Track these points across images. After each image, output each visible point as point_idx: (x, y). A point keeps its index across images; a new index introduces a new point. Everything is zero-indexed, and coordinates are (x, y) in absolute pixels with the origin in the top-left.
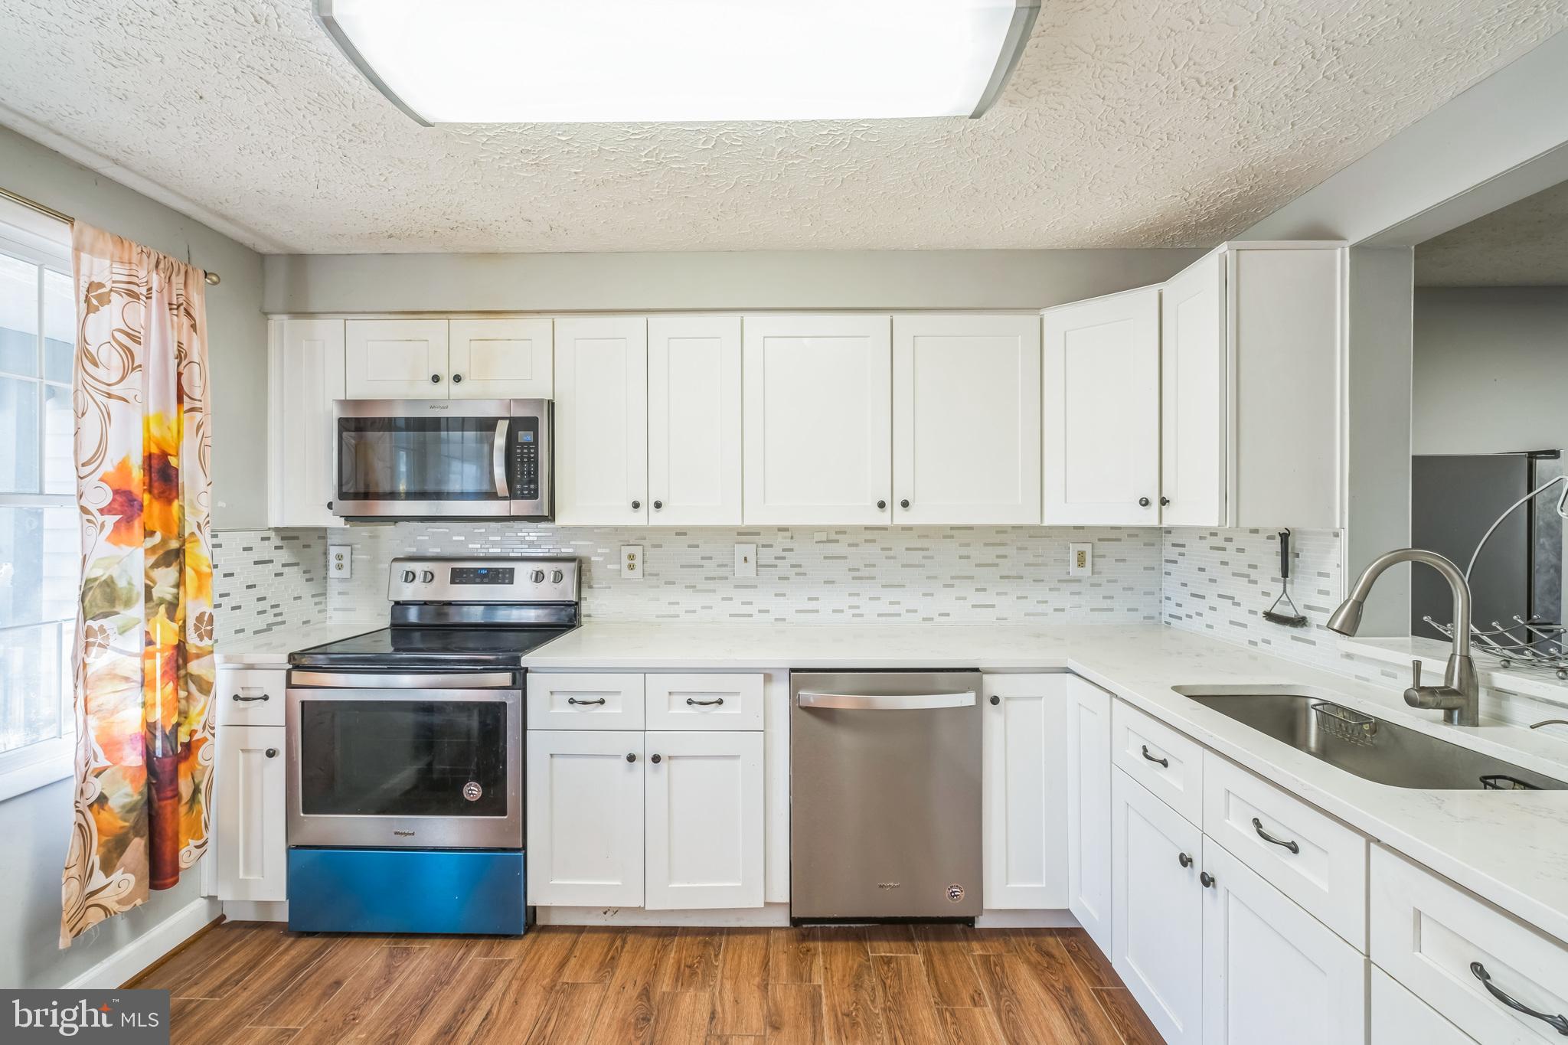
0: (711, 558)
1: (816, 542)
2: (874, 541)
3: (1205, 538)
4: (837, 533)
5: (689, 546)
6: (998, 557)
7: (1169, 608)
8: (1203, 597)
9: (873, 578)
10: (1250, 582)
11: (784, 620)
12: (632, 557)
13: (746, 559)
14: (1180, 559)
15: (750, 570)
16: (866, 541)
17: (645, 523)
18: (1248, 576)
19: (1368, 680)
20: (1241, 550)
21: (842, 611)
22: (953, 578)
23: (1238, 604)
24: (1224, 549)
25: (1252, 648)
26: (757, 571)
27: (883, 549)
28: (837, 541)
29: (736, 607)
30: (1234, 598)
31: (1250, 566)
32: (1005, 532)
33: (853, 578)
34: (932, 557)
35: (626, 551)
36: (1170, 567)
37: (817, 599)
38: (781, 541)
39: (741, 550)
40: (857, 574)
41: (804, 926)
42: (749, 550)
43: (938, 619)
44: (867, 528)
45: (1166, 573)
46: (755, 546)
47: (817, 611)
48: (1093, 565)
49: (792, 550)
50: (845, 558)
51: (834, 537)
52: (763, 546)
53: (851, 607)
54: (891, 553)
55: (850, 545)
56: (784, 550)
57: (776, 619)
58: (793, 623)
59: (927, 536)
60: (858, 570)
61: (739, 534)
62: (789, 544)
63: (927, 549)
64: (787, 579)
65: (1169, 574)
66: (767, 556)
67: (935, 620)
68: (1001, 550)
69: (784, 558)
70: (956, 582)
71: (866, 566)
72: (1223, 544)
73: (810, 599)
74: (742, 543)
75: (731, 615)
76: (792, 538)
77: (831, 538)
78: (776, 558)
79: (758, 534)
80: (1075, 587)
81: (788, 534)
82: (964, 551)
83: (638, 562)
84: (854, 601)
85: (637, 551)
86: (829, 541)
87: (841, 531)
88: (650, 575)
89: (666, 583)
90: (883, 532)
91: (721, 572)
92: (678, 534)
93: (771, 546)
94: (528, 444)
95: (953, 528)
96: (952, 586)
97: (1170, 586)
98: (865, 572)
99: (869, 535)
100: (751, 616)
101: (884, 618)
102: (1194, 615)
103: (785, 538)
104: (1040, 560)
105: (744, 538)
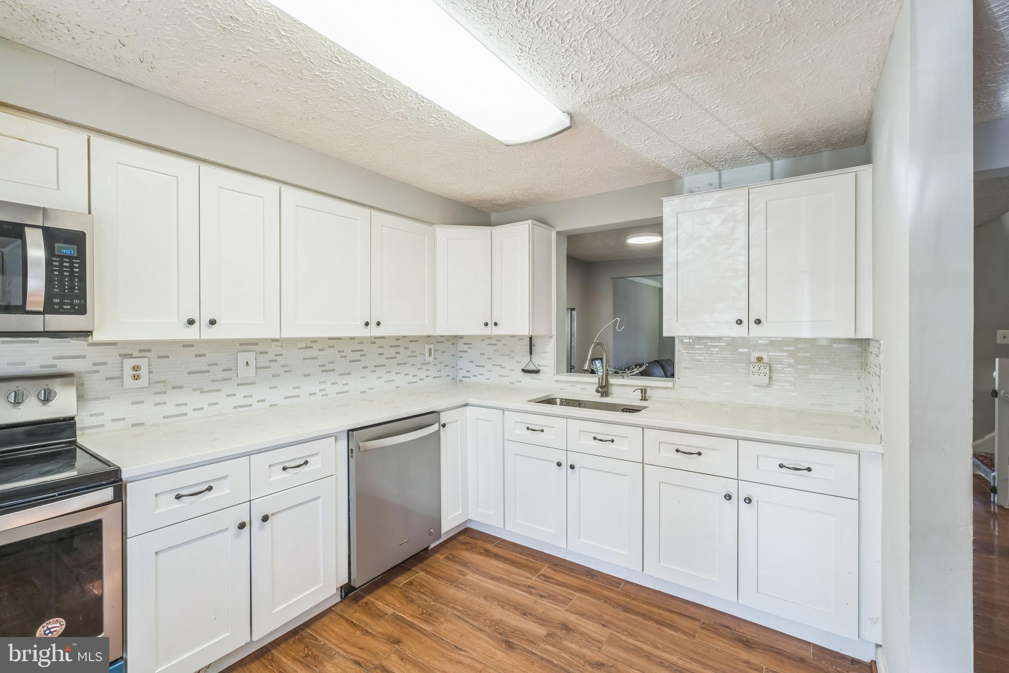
0: (216, 364)
1: (298, 349)
2: (333, 347)
3: (484, 340)
4: (311, 342)
5: (197, 356)
6: (396, 353)
7: (463, 373)
8: (484, 366)
9: (334, 370)
10: (510, 358)
11: (276, 405)
12: (136, 368)
13: (247, 363)
14: (469, 350)
15: (251, 371)
16: (330, 347)
17: (197, 337)
18: (509, 355)
19: (564, 389)
20: (504, 345)
21: (315, 394)
22: (375, 366)
23: (504, 368)
24: (496, 345)
25: (511, 385)
26: (256, 372)
27: (339, 352)
28: (311, 347)
29: (239, 400)
30: (501, 365)
31: (510, 351)
32: (399, 339)
33: (322, 371)
34: (365, 355)
35: (129, 363)
36: (462, 354)
37: (299, 388)
38: (273, 349)
39: (242, 357)
40: (323, 368)
41: (350, 595)
42: (250, 357)
43: (368, 391)
44: (330, 339)
45: (460, 357)
46: (254, 353)
47: (299, 396)
48: (434, 355)
49: (281, 355)
50: (316, 358)
51: (310, 344)
52: (261, 353)
53: (320, 390)
54: (344, 354)
55: (320, 350)
56: (276, 355)
57: (271, 406)
58: (282, 406)
59: (362, 343)
60: (324, 366)
61: (241, 344)
62: (279, 350)
63: (362, 351)
64: (279, 375)
65: (462, 357)
66: (264, 360)
67: (367, 392)
68: (398, 349)
69: (276, 361)
70: (377, 369)
71: (329, 363)
72: (494, 342)
73: (294, 388)
74: (243, 351)
75: (234, 407)
76: (282, 346)
77: (308, 346)
78: (270, 361)
79: (257, 344)
80: (427, 367)
81: (279, 344)
82: (381, 351)
83: (144, 372)
84: (322, 386)
85: (143, 363)
86: (306, 348)
87: (314, 341)
88: (156, 382)
89: (173, 388)
90: (338, 340)
91: (226, 375)
92: (184, 346)
93: (266, 353)
94: (71, 258)
95: (376, 338)
96: (375, 371)
97: (462, 363)
98: (330, 367)
99: (331, 343)
100: (251, 405)
101: (340, 395)
102: (478, 375)
103: (276, 346)
104: (414, 354)
105: (245, 348)
